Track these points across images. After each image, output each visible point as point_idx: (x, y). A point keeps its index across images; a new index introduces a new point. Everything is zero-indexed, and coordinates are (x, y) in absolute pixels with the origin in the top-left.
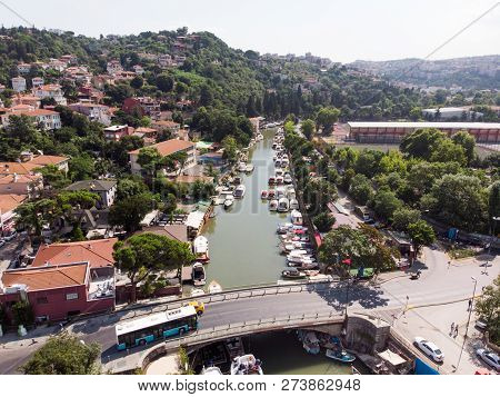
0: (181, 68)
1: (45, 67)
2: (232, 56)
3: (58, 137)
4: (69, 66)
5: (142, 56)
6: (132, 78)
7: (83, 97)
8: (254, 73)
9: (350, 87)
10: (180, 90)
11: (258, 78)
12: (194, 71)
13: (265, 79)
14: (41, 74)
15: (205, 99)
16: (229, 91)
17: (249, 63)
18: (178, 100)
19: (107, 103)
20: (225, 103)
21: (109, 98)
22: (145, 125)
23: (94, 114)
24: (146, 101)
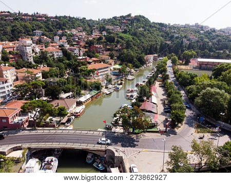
0: (122, 32)
1: (68, 32)
2: (150, 26)
3: (60, 60)
4: (79, 32)
5: (107, 27)
6: (98, 37)
7: (76, 45)
8: (160, 34)
10: (118, 42)
11: (162, 36)
12: (128, 33)
13: (166, 36)
14: (66, 35)
15: (128, 46)
16: (143, 42)
17: (159, 29)
18: (116, 46)
19: (85, 47)
20: (138, 48)
21: (87, 45)
22: (96, 57)
23: (77, 51)
24: (99, 47)
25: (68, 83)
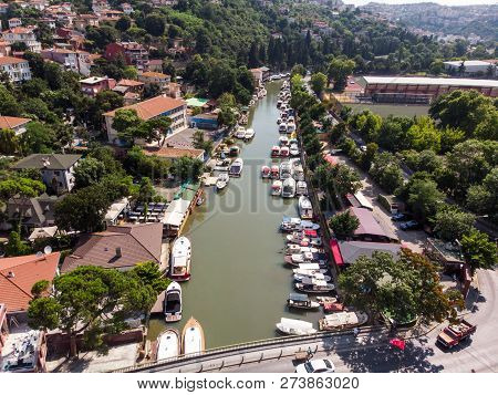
0: (175, 8)
1: (23, 6)
3: (27, 90)
6: (117, 18)
7: (59, 41)
8: (258, 15)
9: (363, 33)
10: (173, 34)
11: (262, 21)
12: (189, 11)
13: (270, 22)
14: (19, 15)
15: (202, 46)
16: (229, 36)
18: (171, 46)
19: (88, 48)
20: (224, 50)
21: (91, 42)
22: (131, 76)
23: (70, 62)
24: (131, 47)
25: (108, 171)
